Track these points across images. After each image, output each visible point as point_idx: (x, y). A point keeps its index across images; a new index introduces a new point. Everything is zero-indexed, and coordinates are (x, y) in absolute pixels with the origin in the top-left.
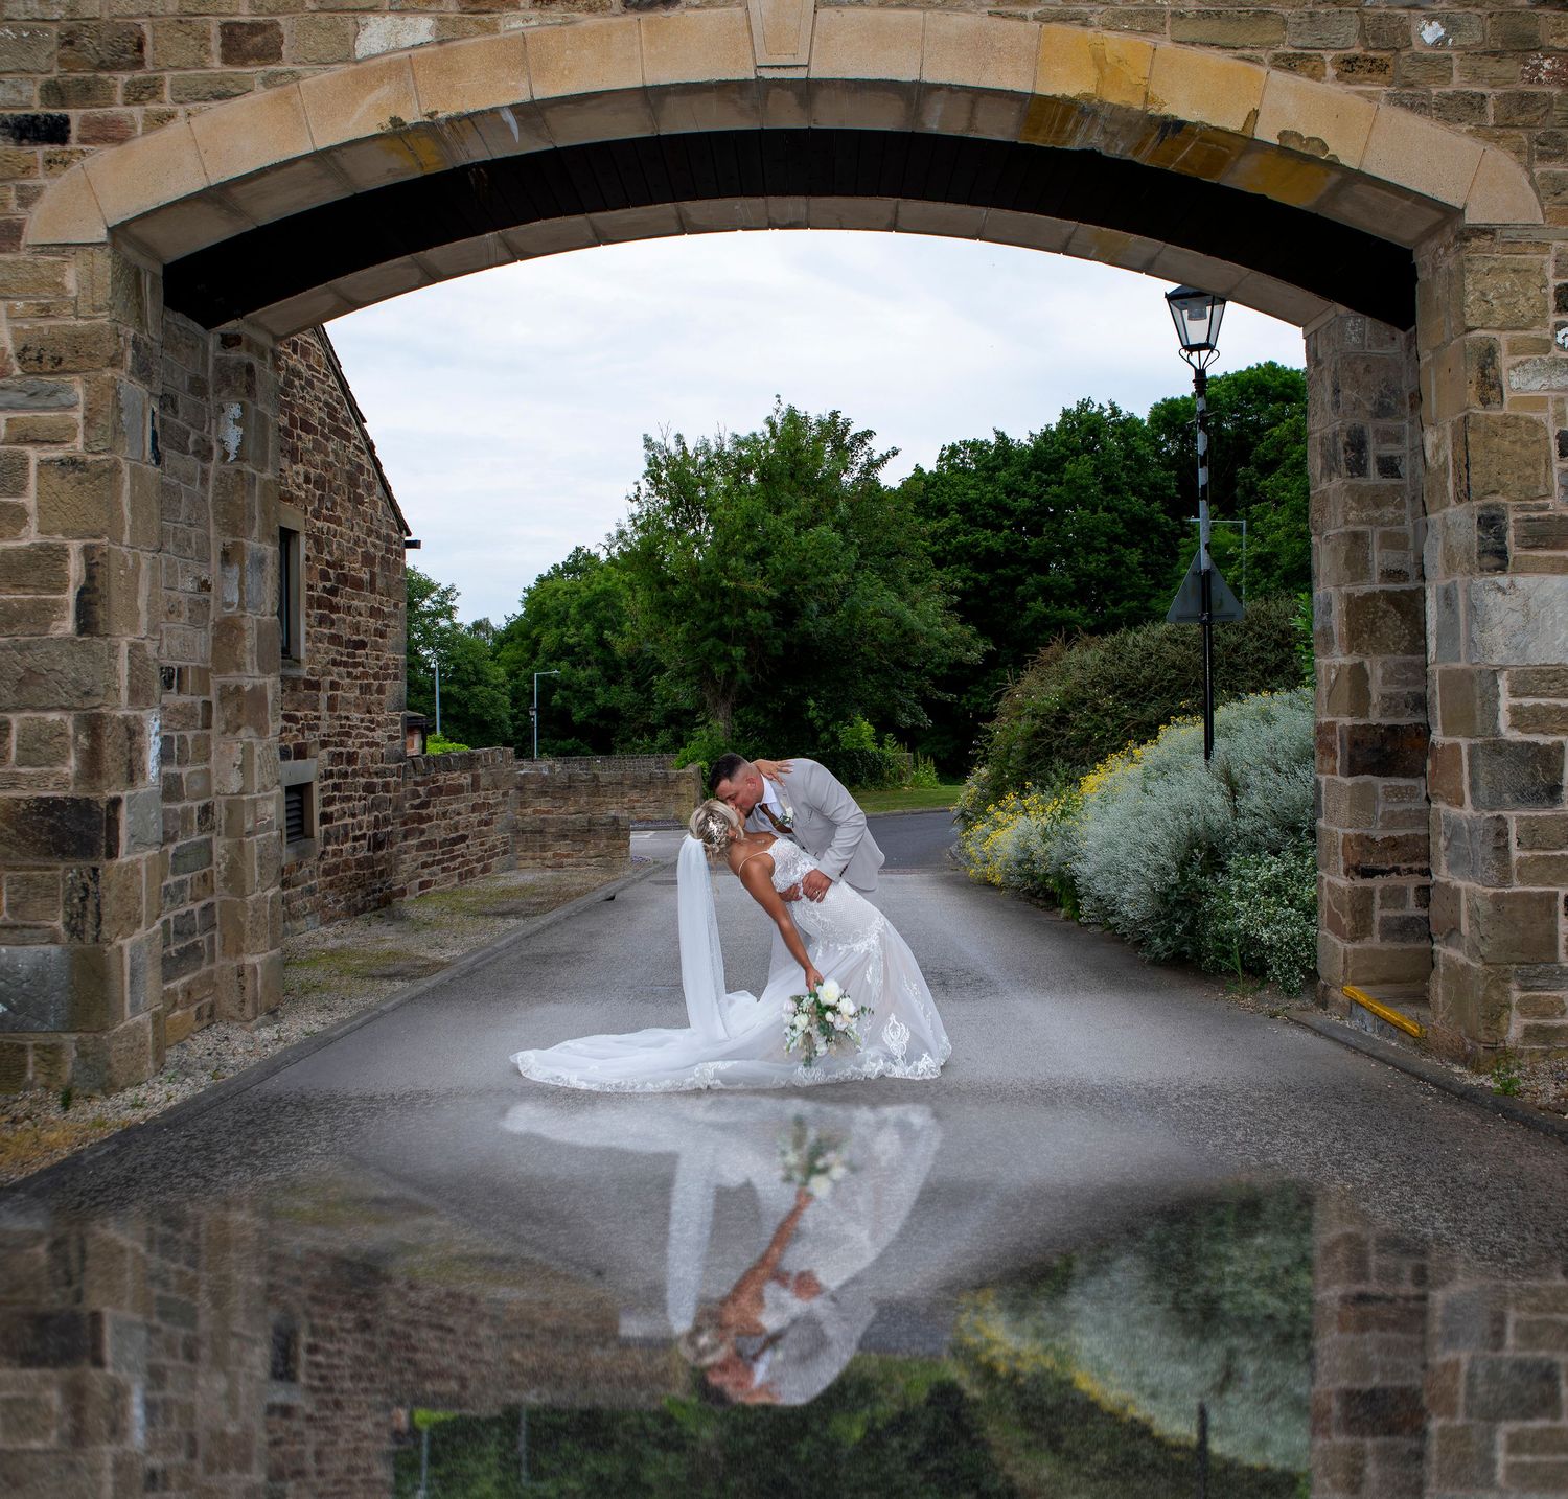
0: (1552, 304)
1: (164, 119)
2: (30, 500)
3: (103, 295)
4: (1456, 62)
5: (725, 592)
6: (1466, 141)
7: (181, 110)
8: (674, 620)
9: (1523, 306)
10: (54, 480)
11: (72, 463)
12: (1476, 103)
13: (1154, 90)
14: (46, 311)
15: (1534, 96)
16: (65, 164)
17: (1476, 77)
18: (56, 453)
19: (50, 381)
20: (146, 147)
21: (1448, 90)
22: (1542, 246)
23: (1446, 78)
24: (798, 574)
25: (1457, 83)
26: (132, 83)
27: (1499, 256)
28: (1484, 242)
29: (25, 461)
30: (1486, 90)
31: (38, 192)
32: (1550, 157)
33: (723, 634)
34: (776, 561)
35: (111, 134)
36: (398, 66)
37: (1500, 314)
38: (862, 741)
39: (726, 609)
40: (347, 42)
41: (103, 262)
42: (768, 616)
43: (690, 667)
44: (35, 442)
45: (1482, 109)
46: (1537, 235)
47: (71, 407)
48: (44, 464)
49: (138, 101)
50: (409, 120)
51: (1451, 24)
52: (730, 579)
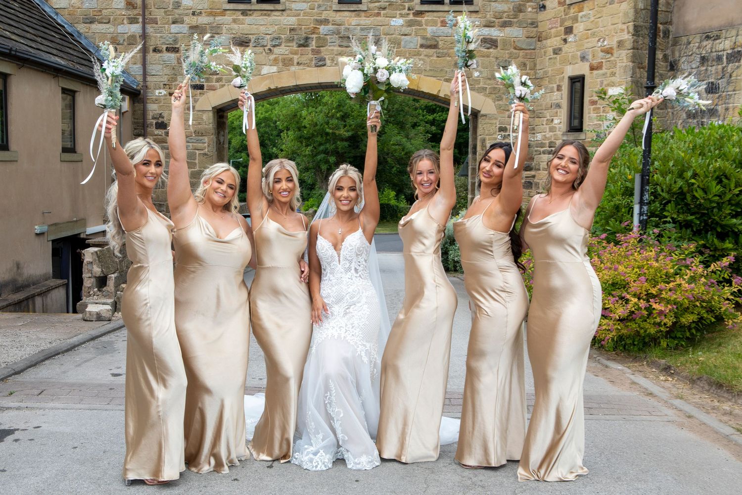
0: (498, 130)
1: (223, 86)
2: (197, 161)
3: (211, 121)
4: (481, 81)
5: (327, 134)
6: (482, 97)
7: (226, 84)
8: (304, 144)
9: (492, 131)
10: (202, 157)
11: (205, 154)
12: (485, 89)
13: (419, 86)
14: (199, 124)
15: (496, 88)
16: (203, 94)
17: (485, 84)
18: (202, 152)
19: (201, 138)
20: (220, 92)
21: (479, 86)
22: (496, 119)
23: (479, 84)
24: (360, 126)
25: (481, 85)
26: (217, 78)
27: (487, 121)
28: (484, 118)
29: (196, 153)
30: (487, 86)
31: (198, 99)
32: (499, 100)
33: (326, 152)
34: (350, 121)
35: (213, 89)
36: (270, 76)
37: (487, 132)
38: (389, 200)
39: (327, 141)
40: (260, 71)
41: (211, 114)
42: (346, 144)
43: (311, 165)
44: (198, 150)
45: (486, 90)
46: (495, 116)
47: (205, 143)
48: (200, 154)
49: (218, 82)
50: (272, 88)
51: (480, 72)
52: (330, 128)
